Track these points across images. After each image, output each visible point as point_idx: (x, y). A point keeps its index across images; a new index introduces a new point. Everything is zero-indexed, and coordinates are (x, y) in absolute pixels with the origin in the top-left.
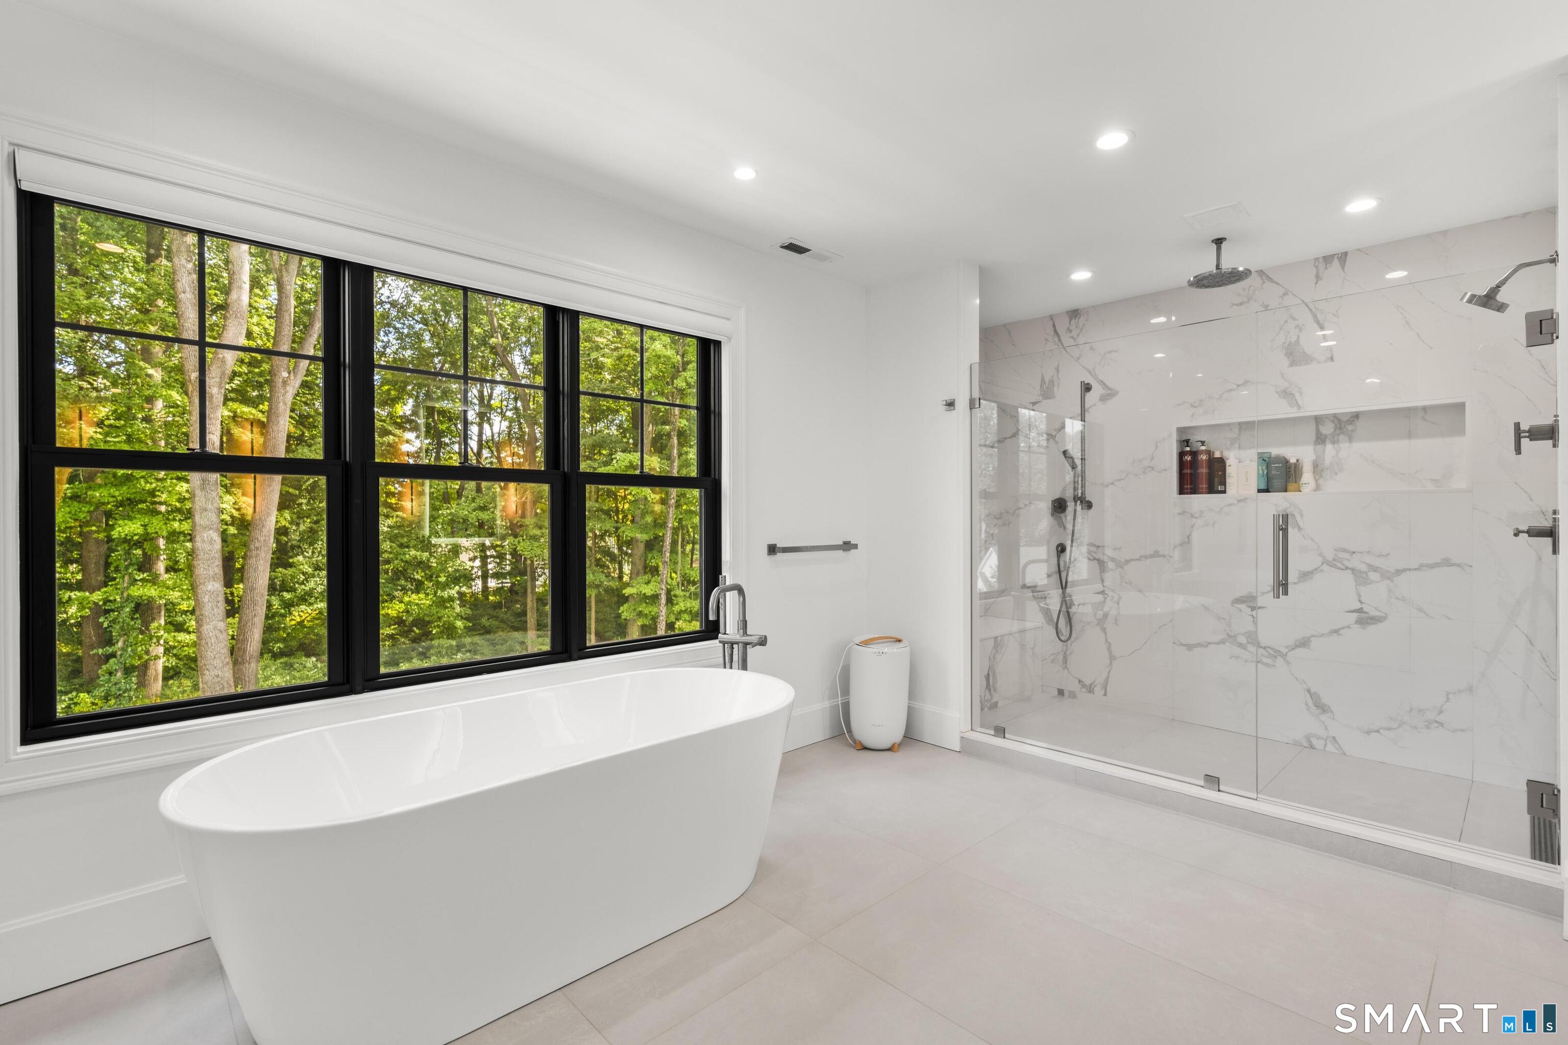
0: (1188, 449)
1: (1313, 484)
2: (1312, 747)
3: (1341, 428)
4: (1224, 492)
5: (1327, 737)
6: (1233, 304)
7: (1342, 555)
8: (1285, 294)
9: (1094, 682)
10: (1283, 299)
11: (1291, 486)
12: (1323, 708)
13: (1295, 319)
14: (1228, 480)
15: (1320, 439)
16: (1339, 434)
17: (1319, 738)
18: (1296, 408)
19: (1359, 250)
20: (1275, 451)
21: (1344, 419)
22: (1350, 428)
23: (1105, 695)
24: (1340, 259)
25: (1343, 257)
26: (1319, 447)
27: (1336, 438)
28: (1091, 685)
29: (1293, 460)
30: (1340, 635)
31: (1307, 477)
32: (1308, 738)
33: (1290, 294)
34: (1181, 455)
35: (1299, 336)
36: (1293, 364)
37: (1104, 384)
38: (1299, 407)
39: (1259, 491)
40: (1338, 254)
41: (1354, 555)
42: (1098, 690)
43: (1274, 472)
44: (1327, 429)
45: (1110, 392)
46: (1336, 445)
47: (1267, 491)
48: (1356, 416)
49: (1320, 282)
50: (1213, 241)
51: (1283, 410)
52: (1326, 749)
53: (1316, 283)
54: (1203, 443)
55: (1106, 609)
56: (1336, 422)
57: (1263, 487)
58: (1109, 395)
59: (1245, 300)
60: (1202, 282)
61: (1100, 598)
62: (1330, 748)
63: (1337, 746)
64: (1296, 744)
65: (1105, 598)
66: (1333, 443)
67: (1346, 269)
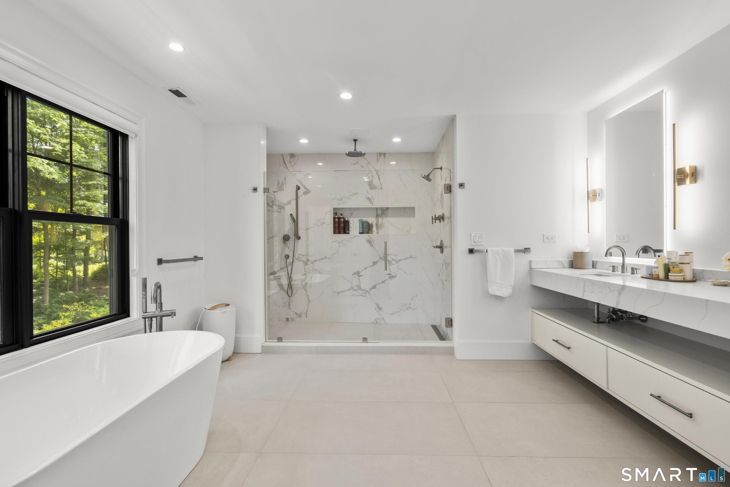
0: (337, 216)
1: (376, 232)
2: (377, 323)
3: (383, 213)
4: (349, 233)
5: (381, 318)
6: (352, 164)
8: (368, 163)
9: (301, 313)
10: (368, 165)
11: (370, 232)
12: (380, 309)
13: (371, 173)
14: (350, 229)
15: (377, 216)
16: (383, 214)
17: (379, 319)
18: (372, 204)
19: (389, 153)
20: (364, 219)
21: (384, 209)
22: (386, 212)
23: (306, 317)
24: (384, 155)
25: (385, 154)
26: (377, 218)
27: (382, 216)
28: (300, 314)
29: (370, 223)
30: (385, 283)
31: (374, 229)
32: (376, 320)
33: (370, 164)
34: (334, 218)
35: (372, 179)
36: (371, 188)
37: (305, 187)
38: (373, 204)
39: (360, 233)
40: (383, 153)
41: (388, 255)
42: (304, 316)
43: (365, 227)
44: (379, 212)
45: (308, 191)
46: (382, 218)
47: (362, 233)
48: (387, 208)
49: (378, 161)
50: (353, 140)
51: (367, 205)
52: (381, 323)
53: (377, 162)
54: (342, 214)
55: (306, 281)
56: (382, 210)
57: (361, 232)
58: (307, 192)
59: (356, 163)
60: (350, 154)
61: (304, 277)
62: (382, 322)
63: (384, 321)
64: (373, 323)
65: (306, 277)
66: (381, 217)
67: (385, 158)
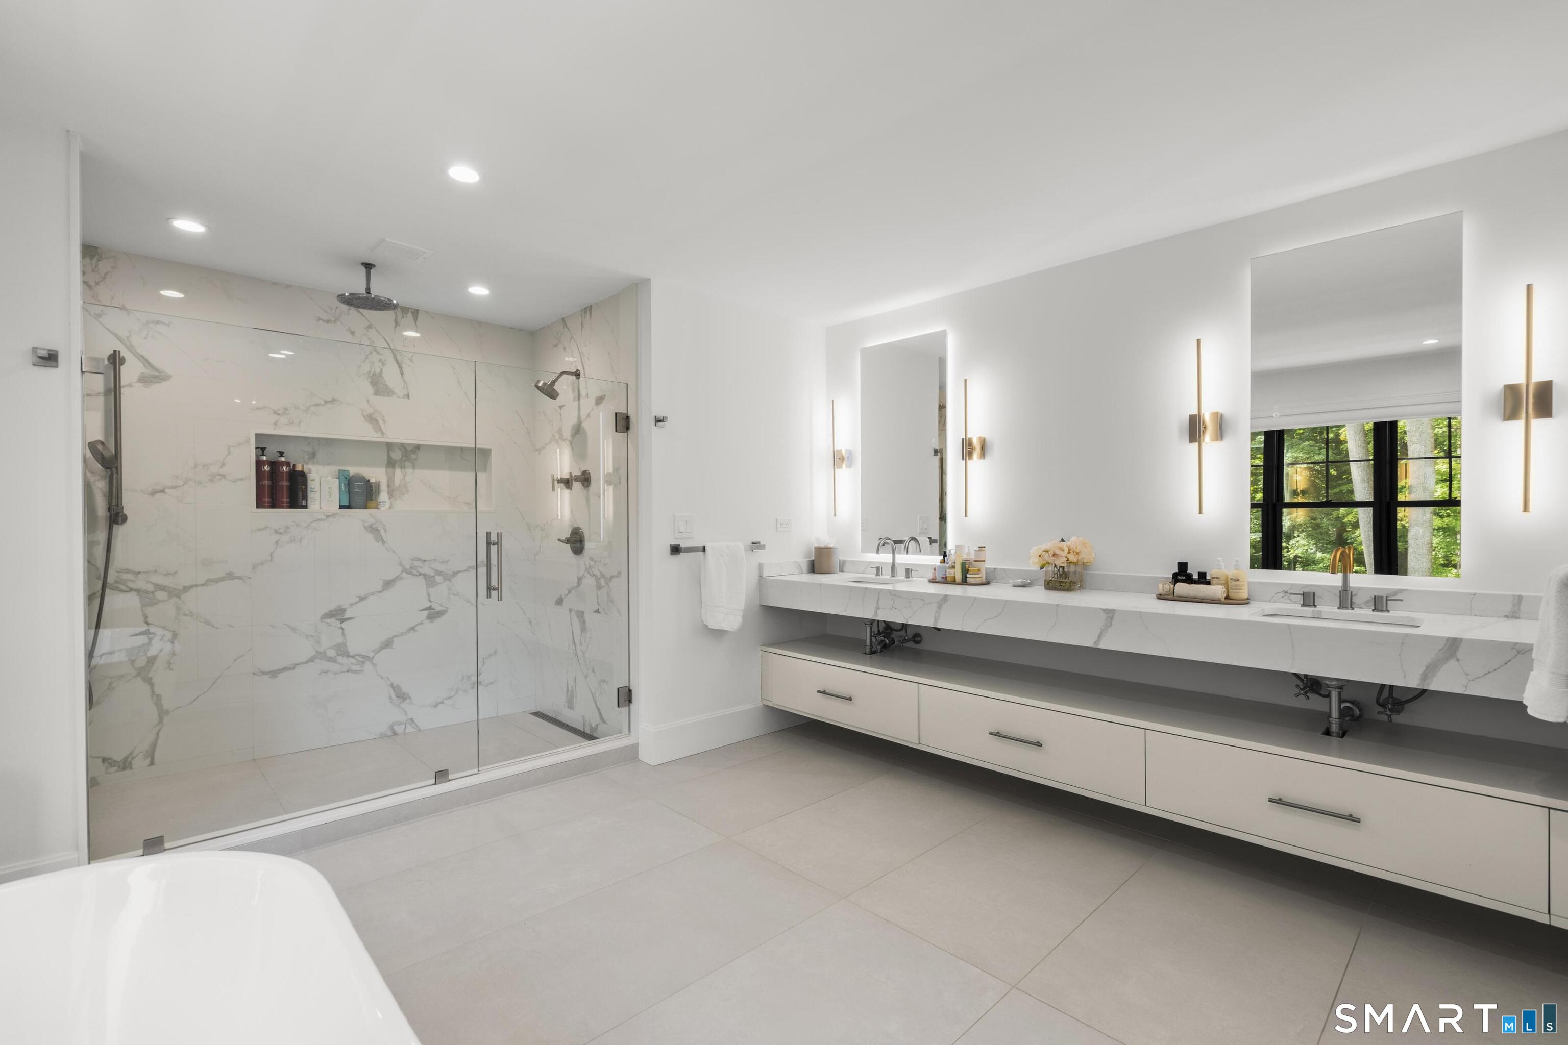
0: (264, 458)
1: (387, 505)
2: (395, 734)
3: (406, 456)
4: (305, 507)
5: (407, 720)
7: (417, 563)
8: (370, 327)
9: (131, 753)
10: (367, 331)
11: (371, 504)
12: (402, 696)
13: (378, 353)
14: (310, 495)
15: (391, 464)
16: (405, 461)
17: (400, 723)
18: (380, 433)
19: (427, 312)
20: (353, 470)
21: (410, 448)
22: (413, 456)
23: (152, 763)
24: (413, 313)
25: (416, 313)
26: (390, 470)
27: (403, 464)
28: (126, 758)
29: (373, 480)
30: (416, 631)
31: (383, 496)
32: (392, 728)
33: (374, 328)
34: (259, 464)
35: (381, 369)
36: (377, 393)
37: (146, 360)
38: (383, 433)
39: (341, 507)
40: (412, 309)
41: (425, 563)
42: (140, 763)
43: (357, 490)
44: (396, 455)
45: (157, 374)
46: (403, 470)
47: (349, 507)
48: (418, 447)
49: (398, 327)
50: (363, 264)
51: (367, 433)
52: (406, 732)
53: (395, 327)
54: (281, 454)
55: (152, 652)
56: (403, 450)
57: (346, 503)
58: (155, 377)
60: (352, 301)
61: (143, 639)
62: (410, 729)
63: (414, 725)
64: (383, 736)
65: (150, 639)
66: (401, 468)
67: (418, 322)
